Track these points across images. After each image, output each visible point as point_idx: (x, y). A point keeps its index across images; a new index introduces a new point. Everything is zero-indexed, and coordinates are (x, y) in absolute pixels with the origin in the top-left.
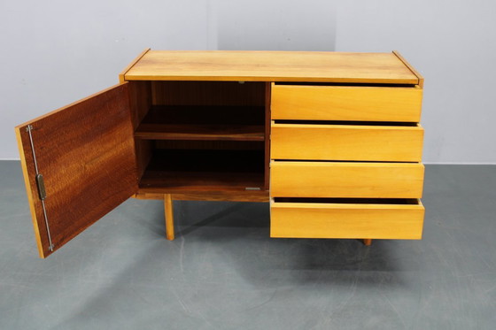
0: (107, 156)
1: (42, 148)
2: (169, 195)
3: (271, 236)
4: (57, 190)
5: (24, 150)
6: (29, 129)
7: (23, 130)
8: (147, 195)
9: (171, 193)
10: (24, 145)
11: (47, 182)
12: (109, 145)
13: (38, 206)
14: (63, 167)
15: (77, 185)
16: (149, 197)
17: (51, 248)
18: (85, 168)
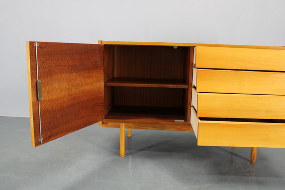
0: (87, 88)
1: (43, 63)
2: (124, 124)
3: (198, 145)
4: (50, 98)
5: (31, 59)
6: (36, 45)
7: (32, 44)
8: (109, 124)
9: (125, 123)
10: (30, 55)
11: (44, 89)
12: (89, 81)
13: (35, 105)
14: (57, 83)
15: (65, 100)
16: (111, 126)
17: (41, 140)
18: (71, 90)
